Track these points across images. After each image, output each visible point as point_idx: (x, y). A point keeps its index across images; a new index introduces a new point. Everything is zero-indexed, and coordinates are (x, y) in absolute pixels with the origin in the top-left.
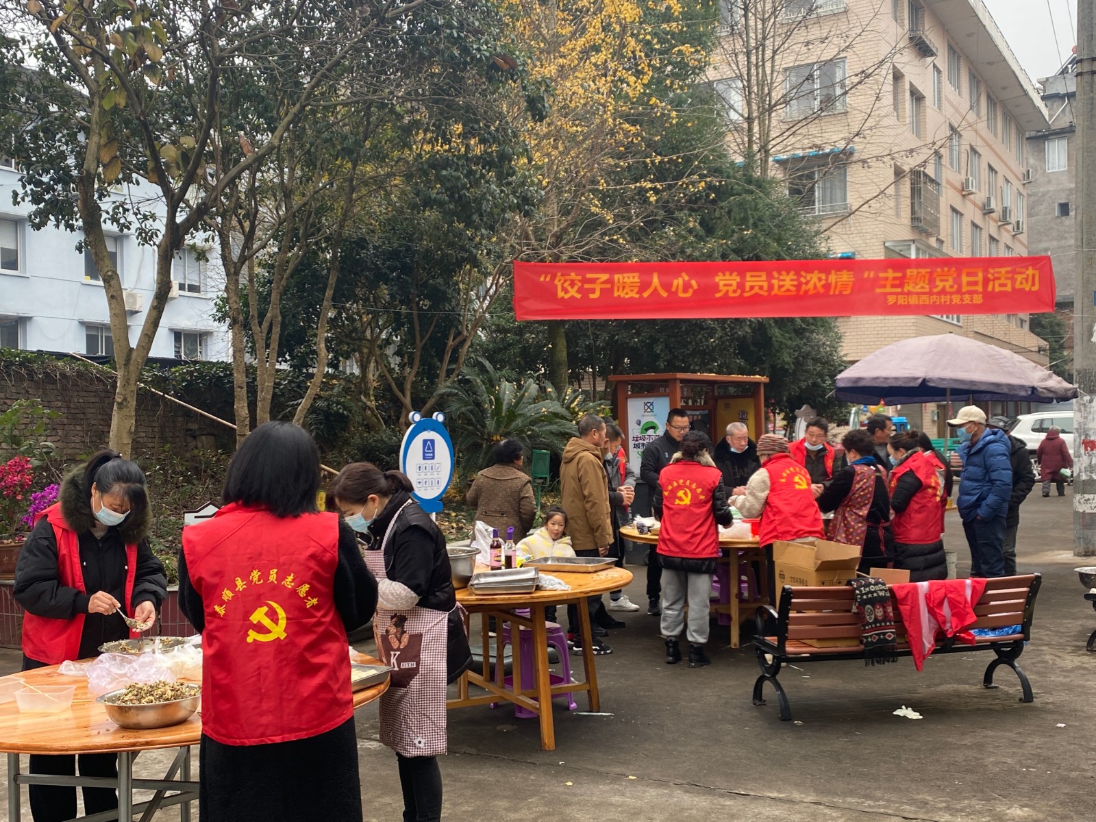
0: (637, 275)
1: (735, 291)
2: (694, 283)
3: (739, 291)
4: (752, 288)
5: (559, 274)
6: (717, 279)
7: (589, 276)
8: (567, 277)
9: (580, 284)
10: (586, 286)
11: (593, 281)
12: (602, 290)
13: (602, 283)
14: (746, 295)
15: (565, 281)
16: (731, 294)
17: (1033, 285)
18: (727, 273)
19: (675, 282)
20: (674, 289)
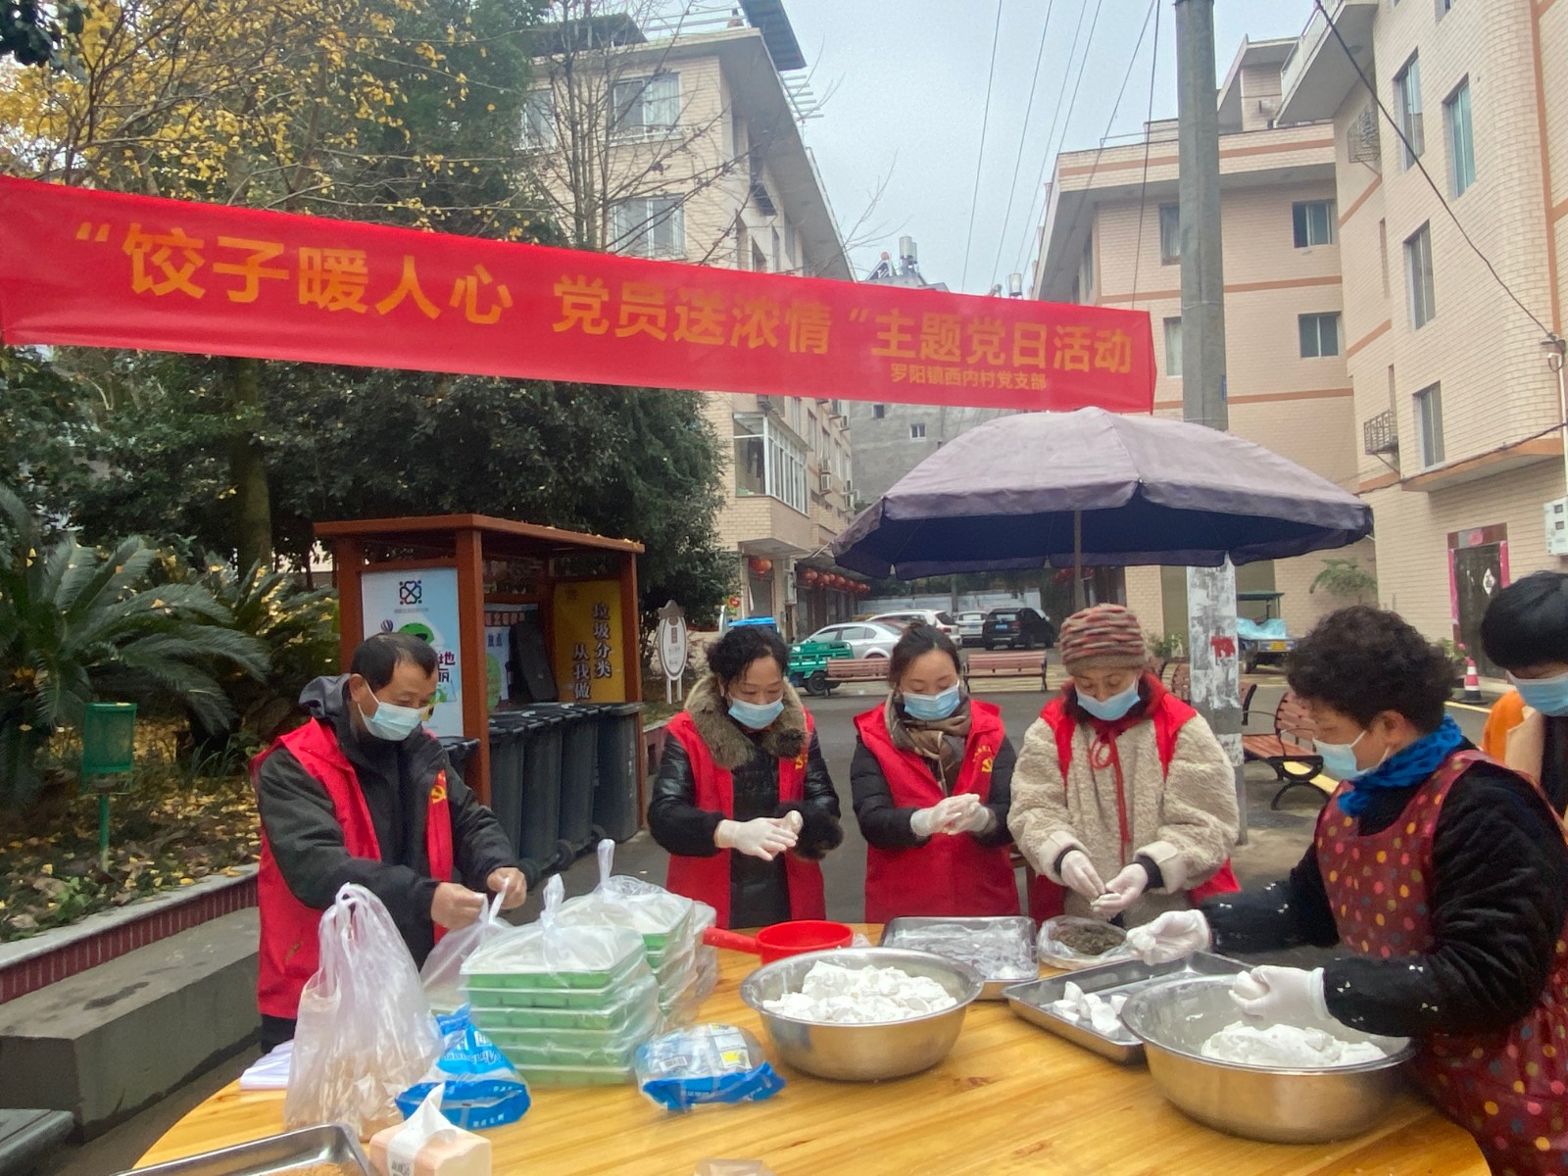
0: (360, 256)
1: (596, 323)
2: (503, 291)
3: (605, 324)
4: (633, 318)
5: (135, 226)
6: (558, 290)
7: (225, 241)
8: (160, 239)
9: (200, 262)
10: (220, 268)
11: (238, 256)
12: (263, 283)
13: (266, 264)
14: (620, 333)
15: (156, 248)
16: (588, 329)
17: (1122, 363)
18: (581, 279)
19: (459, 284)
20: (454, 302)
